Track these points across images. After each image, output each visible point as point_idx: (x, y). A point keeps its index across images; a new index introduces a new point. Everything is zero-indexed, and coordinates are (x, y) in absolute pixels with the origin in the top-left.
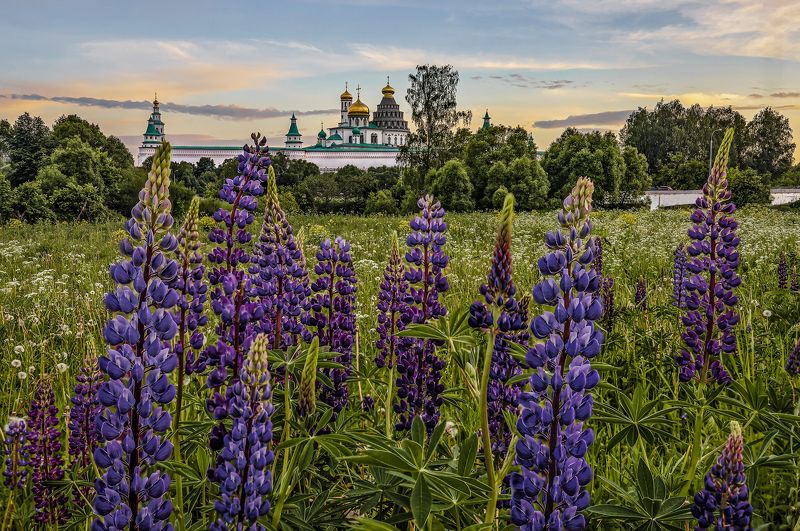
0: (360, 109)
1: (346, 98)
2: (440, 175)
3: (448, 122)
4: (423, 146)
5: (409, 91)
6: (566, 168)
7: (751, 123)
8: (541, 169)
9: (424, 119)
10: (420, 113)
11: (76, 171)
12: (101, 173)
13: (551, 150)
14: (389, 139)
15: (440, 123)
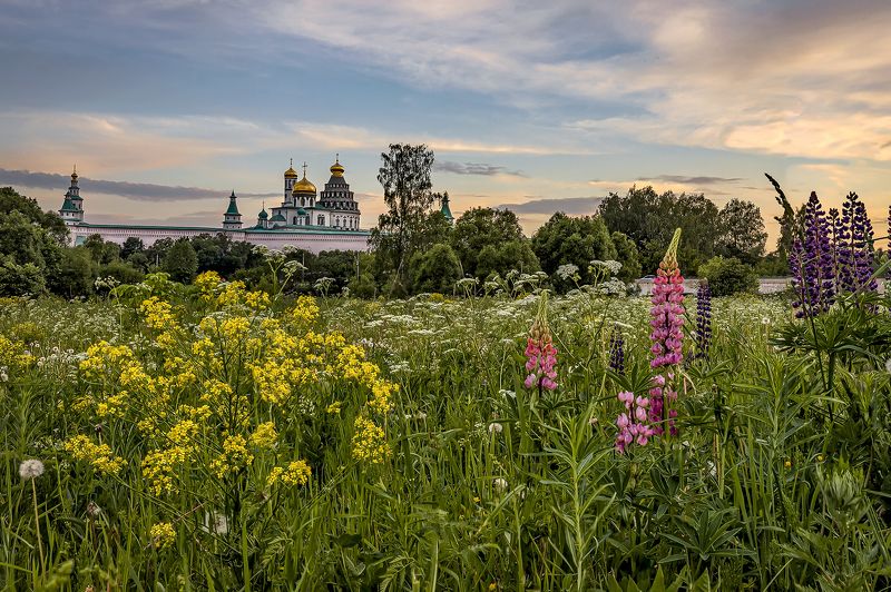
0: (307, 188)
1: (290, 176)
2: (427, 258)
3: (422, 204)
4: (396, 229)
5: (382, 170)
6: (555, 254)
7: (723, 212)
8: (533, 254)
9: (398, 200)
10: (393, 194)
11: (15, 249)
12: (43, 251)
13: (540, 235)
14: (338, 221)
15: (414, 204)
